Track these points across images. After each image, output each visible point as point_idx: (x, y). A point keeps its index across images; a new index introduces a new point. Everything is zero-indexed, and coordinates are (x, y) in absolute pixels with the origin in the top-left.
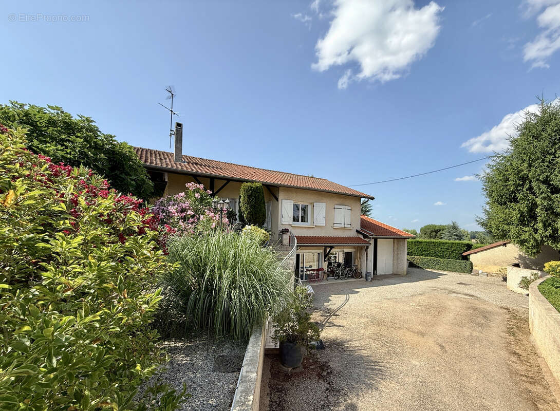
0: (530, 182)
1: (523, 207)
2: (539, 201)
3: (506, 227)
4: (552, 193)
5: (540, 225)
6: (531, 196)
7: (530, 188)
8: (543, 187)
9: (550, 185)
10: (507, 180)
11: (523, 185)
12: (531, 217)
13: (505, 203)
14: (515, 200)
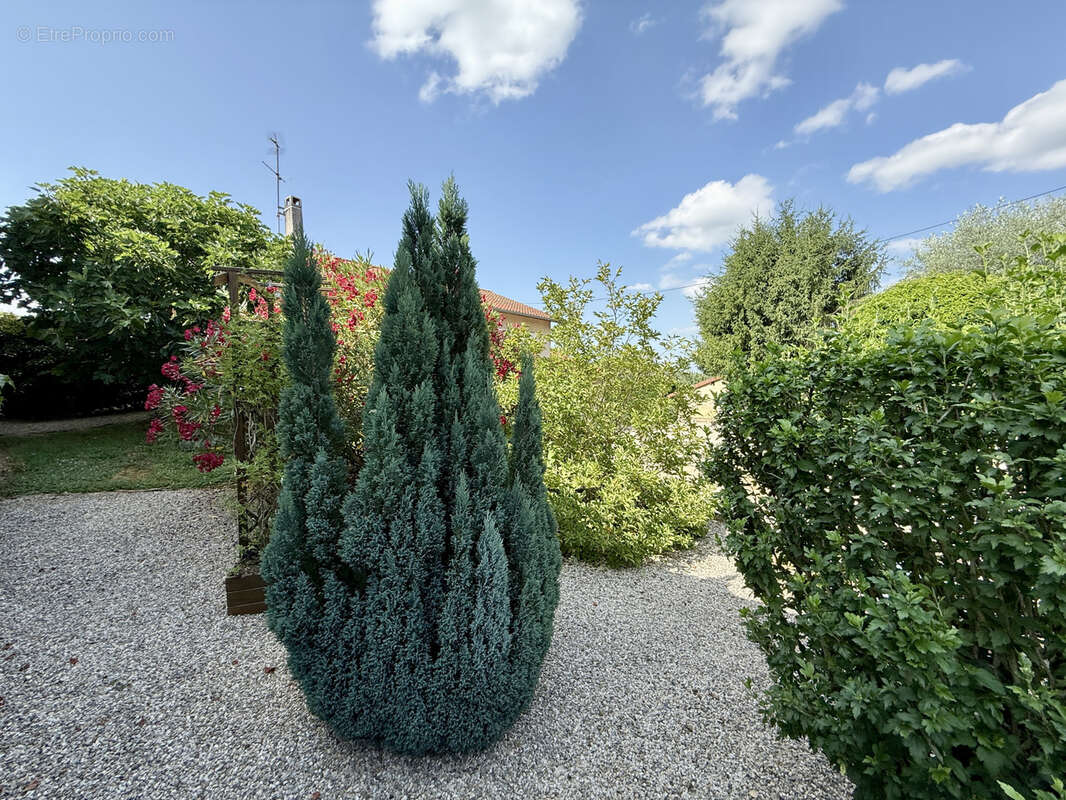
0: (745, 311)
1: (737, 338)
2: (752, 333)
3: (720, 362)
4: (765, 324)
5: (753, 359)
6: (745, 327)
7: (745, 319)
8: (757, 318)
9: (763, 316)
10: (723, 307)
11: (737, 314)
12: (744, 350)
13: (720, 334)
14: (730, 330)
